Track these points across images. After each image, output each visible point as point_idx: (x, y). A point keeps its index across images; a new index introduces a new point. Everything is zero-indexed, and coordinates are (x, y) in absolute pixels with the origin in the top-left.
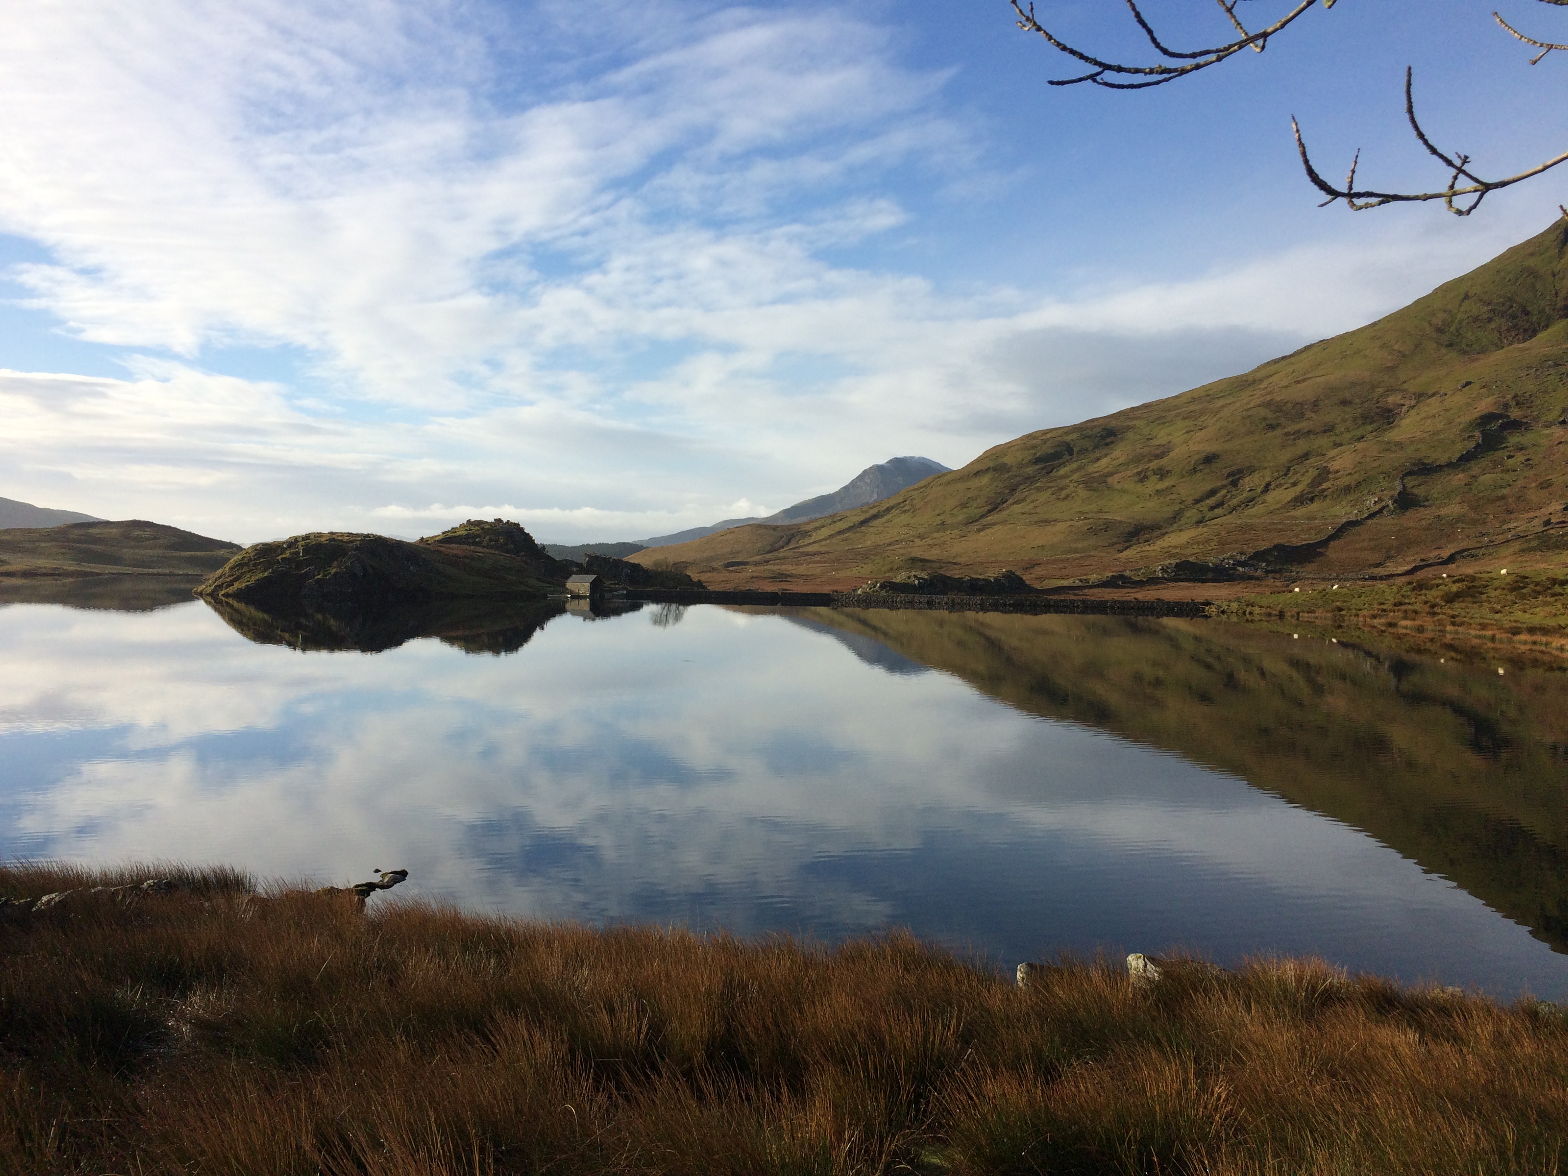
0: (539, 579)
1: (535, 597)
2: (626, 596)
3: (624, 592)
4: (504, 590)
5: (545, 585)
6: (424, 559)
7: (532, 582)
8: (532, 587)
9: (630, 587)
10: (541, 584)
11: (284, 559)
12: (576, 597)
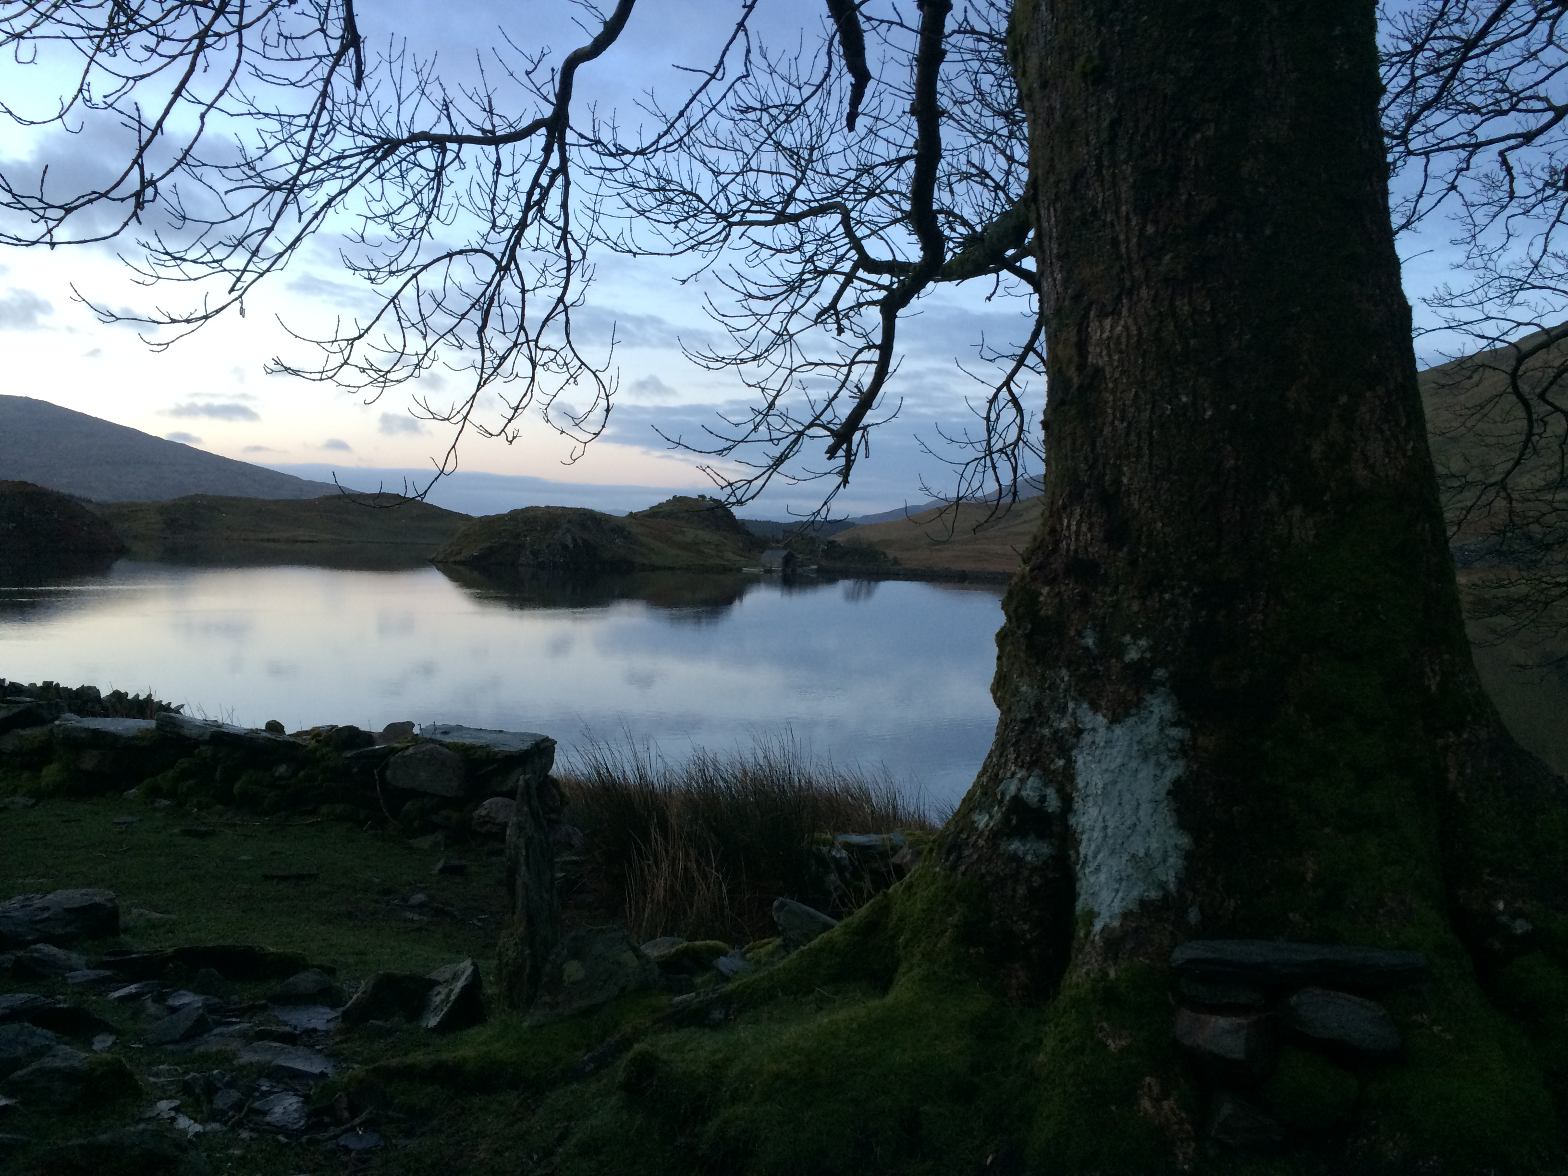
0: (734, 553)
1: (731, 570)
2: (817, 571)
3: (815, 567)
4: (702, 562)
5: (742, 558)
6: (629, 533)
7: (729, 555)
8: (728, 560)
9: (824, 563)
10: (738, 558)
11: (504, 530)
12: (769, 571)
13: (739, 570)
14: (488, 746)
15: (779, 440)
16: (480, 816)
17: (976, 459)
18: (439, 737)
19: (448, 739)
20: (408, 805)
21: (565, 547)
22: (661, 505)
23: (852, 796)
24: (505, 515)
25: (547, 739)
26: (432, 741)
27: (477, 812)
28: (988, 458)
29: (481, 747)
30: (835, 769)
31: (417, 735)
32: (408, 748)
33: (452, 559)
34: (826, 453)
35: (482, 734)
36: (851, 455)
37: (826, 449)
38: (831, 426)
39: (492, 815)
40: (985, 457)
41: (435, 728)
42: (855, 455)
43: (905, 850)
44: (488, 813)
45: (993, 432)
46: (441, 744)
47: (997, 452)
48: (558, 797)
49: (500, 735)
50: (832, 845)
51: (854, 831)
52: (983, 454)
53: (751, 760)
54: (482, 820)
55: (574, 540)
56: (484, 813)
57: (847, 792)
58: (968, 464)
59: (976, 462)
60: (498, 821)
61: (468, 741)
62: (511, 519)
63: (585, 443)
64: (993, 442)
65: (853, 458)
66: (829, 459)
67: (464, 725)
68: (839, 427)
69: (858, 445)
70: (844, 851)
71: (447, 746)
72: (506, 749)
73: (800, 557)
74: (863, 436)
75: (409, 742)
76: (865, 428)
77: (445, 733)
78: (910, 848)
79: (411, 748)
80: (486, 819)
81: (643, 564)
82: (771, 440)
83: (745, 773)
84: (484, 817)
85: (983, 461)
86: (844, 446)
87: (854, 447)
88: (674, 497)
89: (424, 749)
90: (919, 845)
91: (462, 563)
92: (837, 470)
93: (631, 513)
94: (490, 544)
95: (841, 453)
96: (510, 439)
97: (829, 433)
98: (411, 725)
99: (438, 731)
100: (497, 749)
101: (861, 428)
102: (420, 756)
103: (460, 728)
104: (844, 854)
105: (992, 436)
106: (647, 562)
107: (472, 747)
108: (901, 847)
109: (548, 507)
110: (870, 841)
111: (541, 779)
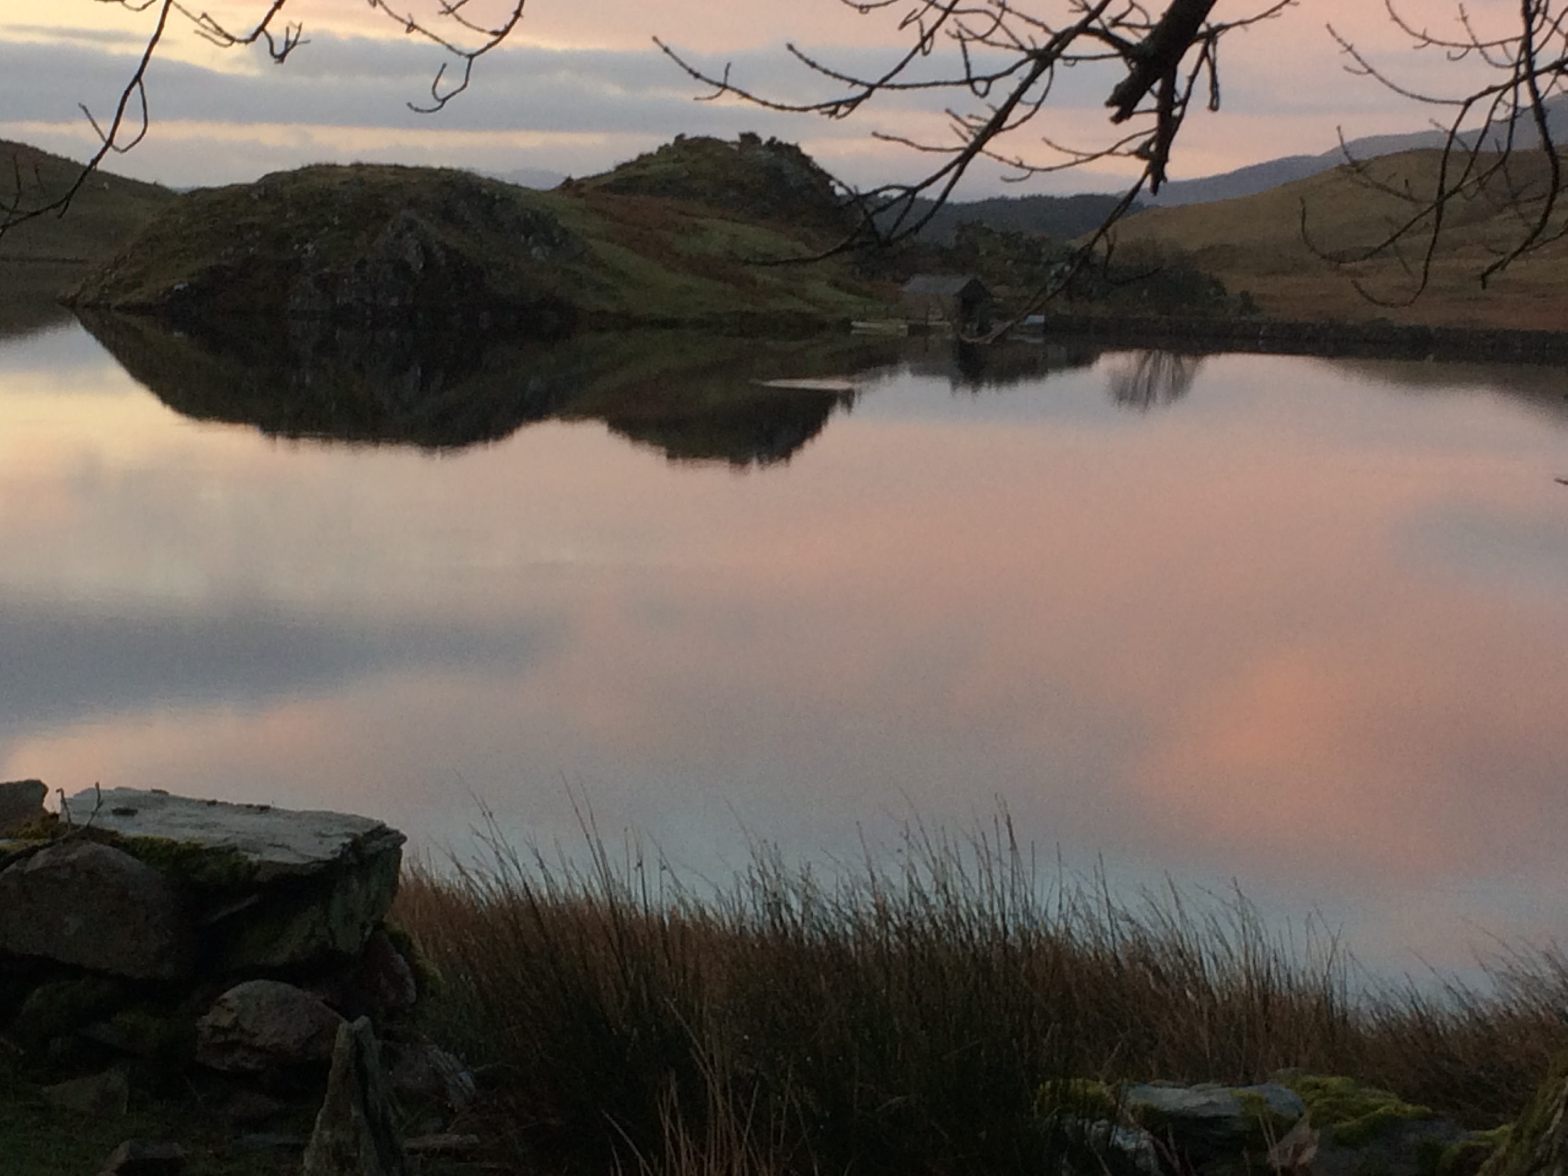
1: (822, 326)
2: (1047, 329)
3: (1039, 319)
4: (748, 307)
5: (851, 297)
6: (565, 232)
7: (820, 289)
8: (813, 302)
9: (1061, 307)
10: (843, 296)
11: (252, 226)
12: (919, 330)
13: (845, 326)
14: (234, 849)
15: (989, 80)
16: (216, 1029)
17: (1491, 90)
18: (110, 823)
19: (130, 830)
20: (35, 998)
21: (403, 268)
22: (644, 160)
23: (1156, 971)
24: (250, 188)
25: (380, 831)
26: (91, 833)
27: (208, 1019)
28: (1524, 87)
29: (216, 852)
30: (1115, 903)
31: (55, 816)
32: (33, 851)
33: (120, 301)
34: (1110, 104)
35: (216, 815)
36: (1172, 105)
37: (1109, 93)
38: (1120, 32)
39: (246, 1025)
40: (1515, 83)
41: (98, 796)
42: (1184, 103)
43: (1303, 1130)
44: (236, 1022)
45: (1538, 18)
46: (113, 839)
47: (1547, 70)
48: (410, 981)
49: (262, 820)
50: (1113, 1117)
51: (1167, 1074)
52: (1509, 75)
53: (900, 881)
54: (221, 1039)
55: (426, 251)
56: (226, 1021)
57: (1146, 961)
58: (1468, 103)
59: (1494, 96)
60: (259, 1042)
61: (183, 835)
62: (264, 197)
63: (471, 57)
64: (1537, 41)
65: (1177, 112)
66: (1117, 119)
67: (172, 793)
68: (1146, 33)
69: (1192, 79)
70: (1144, 1133)
71: (130, 847)
72: (278, 857)
73: (1000, 291)
74: (1205, 53)
75: (37, 836)
76: (1212, 36)
77: (125, 813)
78: (1313, 1125)
79: (41, 853)
80: (232, 1037)
81: (602, 313)
82: (970, 81)
83: (883, 917)
84: (225, 1031)
85: (1509, 96)
86: (1157, 86)
87: (1181, 85)
88: (680, 138)
89: (74, 856)
90: (1337, 1119)
91: (142, 309)
92: (1135, 145)
93: (569, 180)
94: (213, 262)
95: (1149, 101)
96: (279, 49)
97: (1114, 51)
98: (37, 788)
99: (108, 807)
100: (254, 858)
101: (1202, 36)
102: (65, 874)
103: (160, 798)
104: (1145, 1140)
105: (1535, 26)
106: (611, 307)
107: (194, 851)
108: (1292, 1124)
109: (358, 167)
110: (1211, 1104)
111: (368, 933)
